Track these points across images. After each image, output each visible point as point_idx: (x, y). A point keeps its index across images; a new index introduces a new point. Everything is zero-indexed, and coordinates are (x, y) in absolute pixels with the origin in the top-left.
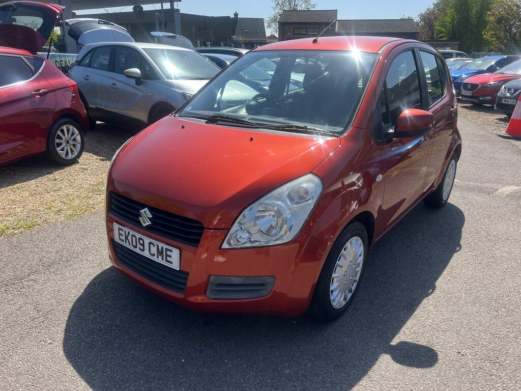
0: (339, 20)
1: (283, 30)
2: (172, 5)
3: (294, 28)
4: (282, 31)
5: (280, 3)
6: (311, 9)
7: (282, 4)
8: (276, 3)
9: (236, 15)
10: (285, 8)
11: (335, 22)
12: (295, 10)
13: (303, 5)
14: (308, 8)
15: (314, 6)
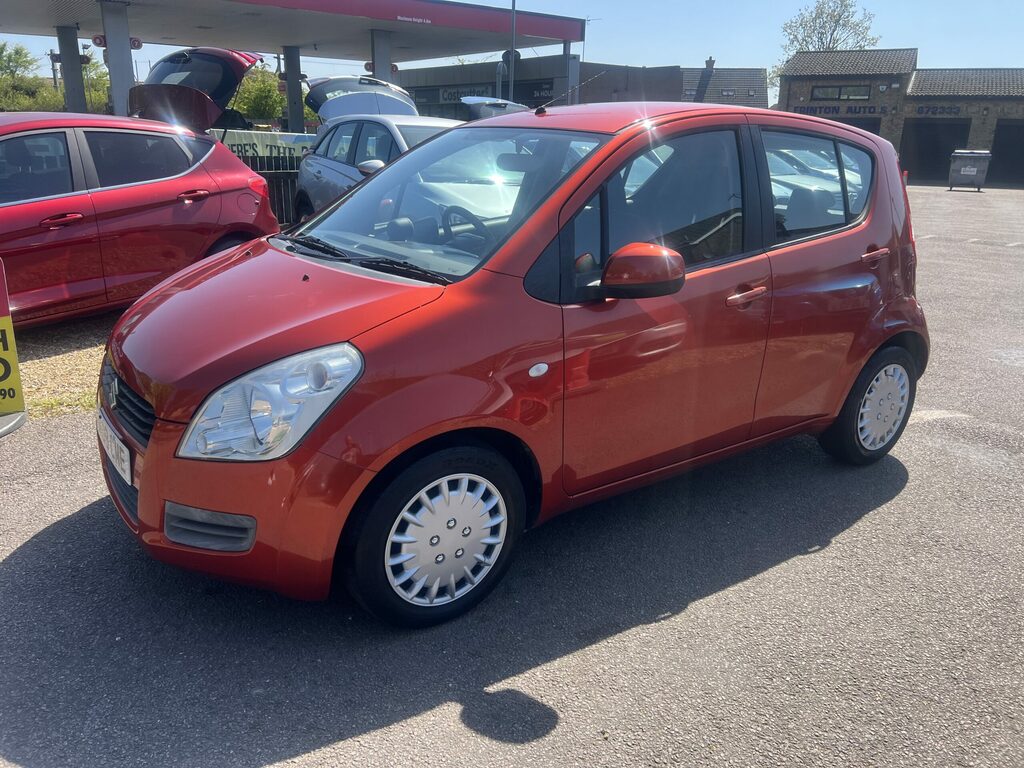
0: (919, 70)
1: (789, 91)
2: (566, 49)
3: (814, 87)
4: (787, 93)
5: (800, 37)
6: (867, 48)
7: (804, 40)
8: (792, 37)
9: (710, 63)
10: (810, 47)
11: (911, 74)
12: (830, 51)
13: (850, 41)
14: (860, 46)
15: (874, 41)
